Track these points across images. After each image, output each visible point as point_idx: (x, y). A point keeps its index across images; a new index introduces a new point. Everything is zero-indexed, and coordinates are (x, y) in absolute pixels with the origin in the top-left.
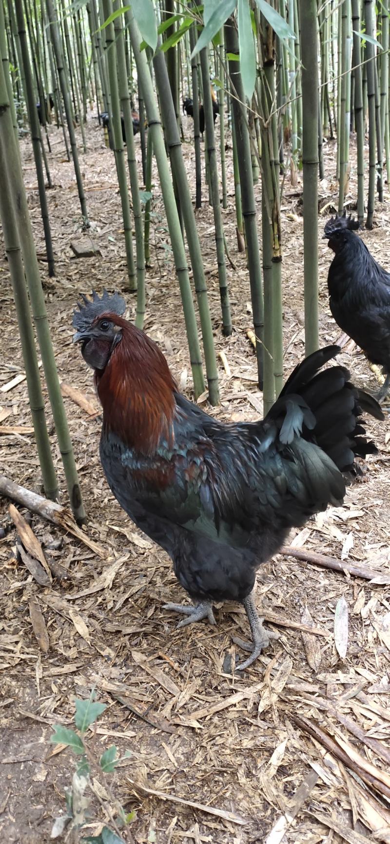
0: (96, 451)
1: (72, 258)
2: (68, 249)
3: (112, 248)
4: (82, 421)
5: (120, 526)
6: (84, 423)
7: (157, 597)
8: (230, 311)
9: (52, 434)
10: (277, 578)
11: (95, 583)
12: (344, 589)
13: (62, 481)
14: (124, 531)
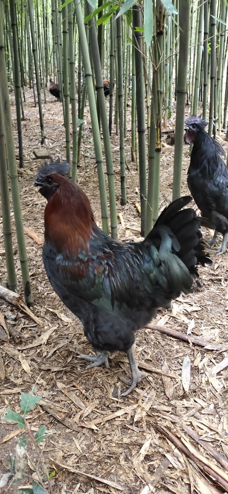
0: (41, 265)
1: (34, 159)
2: (32, 154)
3: (58, 155)
4: (34, 248)
5: (53, 309)
6: (35, 249)
7: (74, 351)
8: (126, 192)
9: (15, 254)
10: (148, 343)
11: (36, 341)
12: (188, 351)
13: (19, 282)
14: (56, 311)
